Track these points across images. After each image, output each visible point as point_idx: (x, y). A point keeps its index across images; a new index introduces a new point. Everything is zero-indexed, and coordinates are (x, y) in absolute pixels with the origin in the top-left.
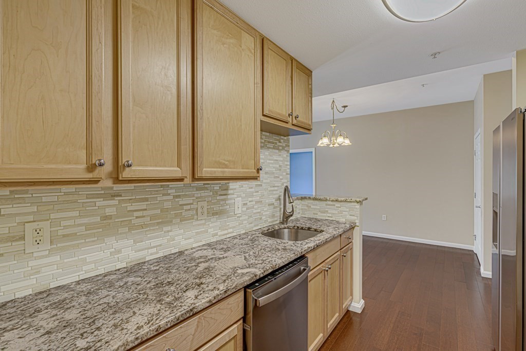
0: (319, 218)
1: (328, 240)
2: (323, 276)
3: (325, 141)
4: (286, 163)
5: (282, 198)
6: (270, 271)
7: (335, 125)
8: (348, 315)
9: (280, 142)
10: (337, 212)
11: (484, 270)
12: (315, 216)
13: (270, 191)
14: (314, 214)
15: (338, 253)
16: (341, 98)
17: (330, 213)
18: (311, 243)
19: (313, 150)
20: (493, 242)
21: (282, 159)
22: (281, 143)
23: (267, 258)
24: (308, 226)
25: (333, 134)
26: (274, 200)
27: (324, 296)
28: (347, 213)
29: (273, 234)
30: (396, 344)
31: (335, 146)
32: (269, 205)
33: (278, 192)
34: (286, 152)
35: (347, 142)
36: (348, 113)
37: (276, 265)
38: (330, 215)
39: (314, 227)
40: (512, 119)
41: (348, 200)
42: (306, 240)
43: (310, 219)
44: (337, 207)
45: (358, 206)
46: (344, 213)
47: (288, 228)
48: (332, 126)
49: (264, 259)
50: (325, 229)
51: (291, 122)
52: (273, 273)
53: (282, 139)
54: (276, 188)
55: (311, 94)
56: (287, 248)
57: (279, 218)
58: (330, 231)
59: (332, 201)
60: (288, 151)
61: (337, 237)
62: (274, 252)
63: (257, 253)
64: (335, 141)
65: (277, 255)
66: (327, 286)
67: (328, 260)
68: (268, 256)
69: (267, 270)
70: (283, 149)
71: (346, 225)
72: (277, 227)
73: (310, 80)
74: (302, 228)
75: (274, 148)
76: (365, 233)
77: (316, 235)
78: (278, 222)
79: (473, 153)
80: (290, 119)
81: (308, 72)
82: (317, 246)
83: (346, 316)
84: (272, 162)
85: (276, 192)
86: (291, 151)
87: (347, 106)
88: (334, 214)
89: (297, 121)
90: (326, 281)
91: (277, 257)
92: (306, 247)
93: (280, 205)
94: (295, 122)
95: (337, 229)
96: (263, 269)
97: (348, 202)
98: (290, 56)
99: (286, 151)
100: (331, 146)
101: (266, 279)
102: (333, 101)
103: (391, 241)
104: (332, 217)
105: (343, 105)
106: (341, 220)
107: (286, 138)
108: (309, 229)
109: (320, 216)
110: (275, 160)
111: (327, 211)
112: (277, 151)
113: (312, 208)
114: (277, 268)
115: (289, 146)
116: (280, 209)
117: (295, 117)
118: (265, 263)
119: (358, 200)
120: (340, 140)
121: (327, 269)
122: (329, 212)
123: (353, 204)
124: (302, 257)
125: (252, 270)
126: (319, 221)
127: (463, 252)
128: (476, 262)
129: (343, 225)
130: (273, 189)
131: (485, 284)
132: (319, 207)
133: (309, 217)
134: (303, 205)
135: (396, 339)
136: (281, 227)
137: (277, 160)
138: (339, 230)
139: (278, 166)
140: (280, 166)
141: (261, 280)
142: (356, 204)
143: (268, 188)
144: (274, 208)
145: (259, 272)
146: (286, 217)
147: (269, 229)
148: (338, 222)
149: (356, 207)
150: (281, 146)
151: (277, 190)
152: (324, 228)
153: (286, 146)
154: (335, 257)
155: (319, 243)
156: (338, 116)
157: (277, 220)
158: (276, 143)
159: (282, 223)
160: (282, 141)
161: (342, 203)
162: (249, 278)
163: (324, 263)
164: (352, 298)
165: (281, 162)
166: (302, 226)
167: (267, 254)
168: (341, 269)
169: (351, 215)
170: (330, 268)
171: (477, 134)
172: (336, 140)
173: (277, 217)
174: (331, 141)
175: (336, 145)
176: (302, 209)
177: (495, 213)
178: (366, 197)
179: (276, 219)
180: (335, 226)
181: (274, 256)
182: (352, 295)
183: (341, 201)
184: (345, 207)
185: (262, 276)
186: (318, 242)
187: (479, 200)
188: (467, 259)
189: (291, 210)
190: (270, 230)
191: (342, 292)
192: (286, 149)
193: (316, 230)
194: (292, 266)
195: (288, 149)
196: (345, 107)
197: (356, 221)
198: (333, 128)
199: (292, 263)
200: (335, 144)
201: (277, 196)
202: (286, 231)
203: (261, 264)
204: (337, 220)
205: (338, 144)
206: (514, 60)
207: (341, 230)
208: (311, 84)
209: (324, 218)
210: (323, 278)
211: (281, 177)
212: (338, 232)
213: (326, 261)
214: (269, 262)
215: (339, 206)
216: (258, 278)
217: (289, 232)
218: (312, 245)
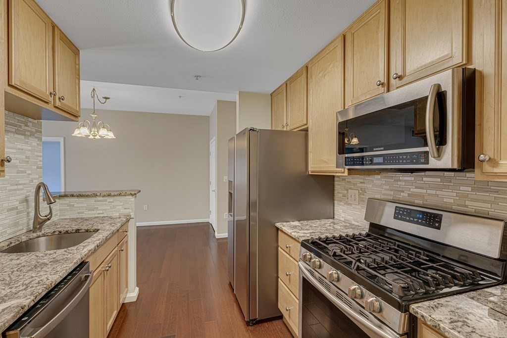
0: (84, 216)
1: (108, 237)
2: (103, 278)
3: (82, 132)
4: (36, 154)
5: (32, 198)
6: (44, 293)
7: (96, 116)
8: (124, 308)
9: (27, 125)
10: (109, 208)
11: (218, 234)
12: (80, 216)
13: (10, 191)
14: (79, 213)
15: (116, 249)
16: (104, 88)
17: (100, 210)
18: (88, 245)
19: (62, 140)
20: (229, 212)
21: (30, 148)
22: (29, 126)
23: (31, 280)
24: (75, 228)
25: (94, 125)
26: (18, 202)
27: (104, 298)
28: (121, 207)
29: (20, 248)
30: (171, 312)
31: (96, 137)
32: (9, 210)
33: (25, 191)
34: (37, 140)
35: (111, 135)
36: (108, 105)
37: (51, 284)
38: (101, 212)
39: (84, 227)
40: (244, 134)
41: (123, 194)
42: (82, 244)
43: (74, 220)
44: (109, 202)
45: (132, 199)
46: (117, 207)
47: (44, 235)
48: (93, 115)
49: (27, 282)
50: (99, 228)
51: (53, 103)
52: (48, 296)
53: (30, 122)
54: (20, 187)
55: (79, 75)
56: (58, 258)
57: (26, 225)
58: (107, 228)
59: (103, 196)
60: (40, 139)
61: (116, 232)
62: (39, 269)
63: (8, 279)
64: (96, 133)
65: (46, 271)
66: (107, 287)
67: (107, 259)
68: (32, 277)
69: (40, 294)
70: (32, 134)
71: (121, 219)
72: (24, 239)
73: (77, 59)
74: (67, 232)
75: (17, 132)
76: (139, 224)
77: (92, 235)
78: (25, 231)
79: (208, 154)
80: (51, 99)
81: (75, 51)
82: (98, 246)
83: (122, 310)
84: (14, 151)
85: (22, 192)
86: (44, 139)
87: (109, 98)
88: (105, 210)
89: (61, 103)
90: (105, 281)
91: (48, 273)
92: (85, 251)
93: (28, 208)
94: (58, 104)
95: (113, 224)
96: (32, 294)
97: (123, 195)
98: (51, 20)
99: (36, 137)
100: (91, 137)
101: (38, 306)
102: (94, 89)
103: (152, 228)
104: (103, 214)
105: (104, 96)
106: (114, 215)
107: (36, 121)
108: (77, 231)
109: (87, 214)
110: (19, 149)
111: (97, 208)
112: (23, 137)
113: (76, 207)
114: (53, 286)
115: (41, 132)
116: (28, 213)
117: (59, 98)
118: (32, 287)
119: (133, 193)
120: (103, 132)
121: (107, 268)
122: (99, 208)
123: (127, 197)
124: (82, 264)
125: (14, 302)
126: (86, 220)
127: (203, 224)
128: (212, 230)
129: (119, 220)
130: (15, 187)
131: (218, 243)
132: (86, 205)
133: (71, 217)
134: (62, 204)
135: (170, 307)
136: (31, 237)
137: (22, 149)
138: (116, 225)
139: (24, 157)
140: (27, 157)
141: (31, 311)
142: (131, 197)
143: (6, 187)
144: (18, 213)
145: (27, 301)
146: (39, 223)
147: (11, 243)
148: (111, 218)
149: (131, 200)
150: (28, 131)
151: (22, 189)
152: (97, 226)
153: (37, 131)
154: (113, 255)
155: (100, 243)
156: (99, 106)
157: (23, 229)
158: (21, 127)
159: (34, 231)
160: (29, 124)
161: (115, 198)
162: (12, 315)
163: (103, 263)
164: (128, 290)
165: (29, 152)
166: (66, 229)
167: (27, 274)
168: (119, 264)
169: (125, 209)
170: (110, 267)
171: (213, 140)
172: (98, 132)
173: (23, 224)
174: (91, 131)
175: (98, 137)
176: (60, 210)
177: (230, 194)
178: (139, 189)
179: (21, 227)
180: (110, 222)
181: (42, 273)
182: (127, 287)
183: (114, 196)
184: (118, 202)
185: (32, 304)
186: (98, 242)
187: (213, 186)
188: (206, 229)
189: (49, 211)
190: (13, 245)
191: (120, 288)
192: (36, 135)
193: (87, 231)
194: (71, 278)
195: (40, 136)
196: (106, 98)
197: (131, 214)
198: (94, 118)
199: (71, 274)
200: (96, 136)
201: (22, 197)
202: (43, 239)
203: (25, 289)
204: (109, 215)
205: (100, 136)
206: (238, 96)
207: (119, 225)
208: (79, 65)
209: (93, 216)
210: (103, 280)
211: (28, 172)
212: (116, 228)
213: (105, 261)
214: (39, 283)
215: (112, 200)
216: (26, 309)
217: (47, 240)
218: (92, 247)
